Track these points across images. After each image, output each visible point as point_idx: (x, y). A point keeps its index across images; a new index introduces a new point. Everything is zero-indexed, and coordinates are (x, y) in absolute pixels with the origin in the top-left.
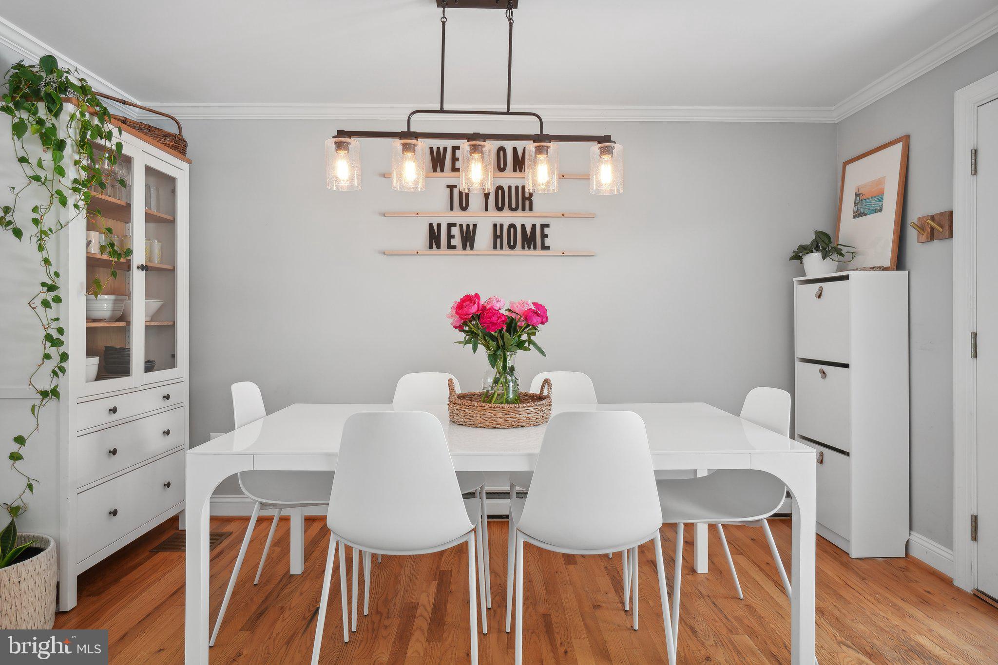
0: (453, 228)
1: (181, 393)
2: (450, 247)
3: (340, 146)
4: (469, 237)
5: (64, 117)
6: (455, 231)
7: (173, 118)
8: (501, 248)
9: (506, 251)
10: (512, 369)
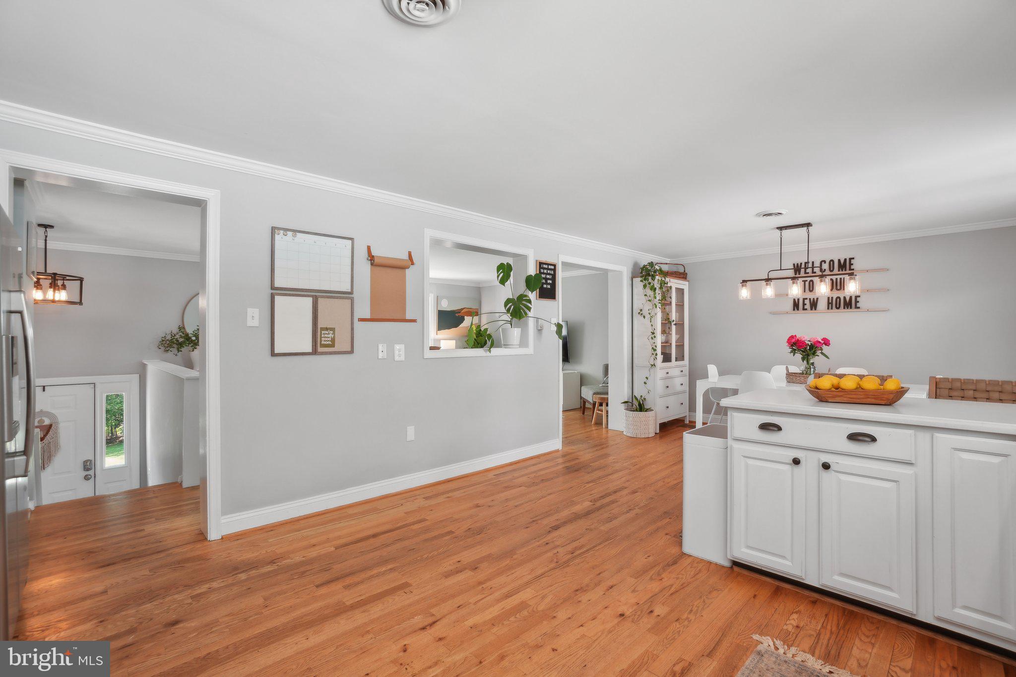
0: (805, 300)
1: (686, 370)
2: (804, 309)
3: (743, 286)
4: (814, 305)
5: (656, 280)
6: (807, 302)
7: (682, 265)
8: (832, 309)
9: (835, 310)
10: (813, 364)
